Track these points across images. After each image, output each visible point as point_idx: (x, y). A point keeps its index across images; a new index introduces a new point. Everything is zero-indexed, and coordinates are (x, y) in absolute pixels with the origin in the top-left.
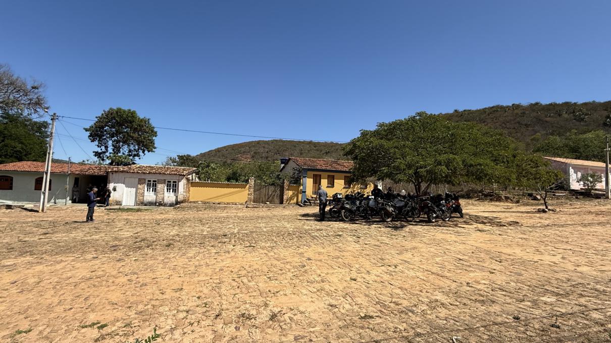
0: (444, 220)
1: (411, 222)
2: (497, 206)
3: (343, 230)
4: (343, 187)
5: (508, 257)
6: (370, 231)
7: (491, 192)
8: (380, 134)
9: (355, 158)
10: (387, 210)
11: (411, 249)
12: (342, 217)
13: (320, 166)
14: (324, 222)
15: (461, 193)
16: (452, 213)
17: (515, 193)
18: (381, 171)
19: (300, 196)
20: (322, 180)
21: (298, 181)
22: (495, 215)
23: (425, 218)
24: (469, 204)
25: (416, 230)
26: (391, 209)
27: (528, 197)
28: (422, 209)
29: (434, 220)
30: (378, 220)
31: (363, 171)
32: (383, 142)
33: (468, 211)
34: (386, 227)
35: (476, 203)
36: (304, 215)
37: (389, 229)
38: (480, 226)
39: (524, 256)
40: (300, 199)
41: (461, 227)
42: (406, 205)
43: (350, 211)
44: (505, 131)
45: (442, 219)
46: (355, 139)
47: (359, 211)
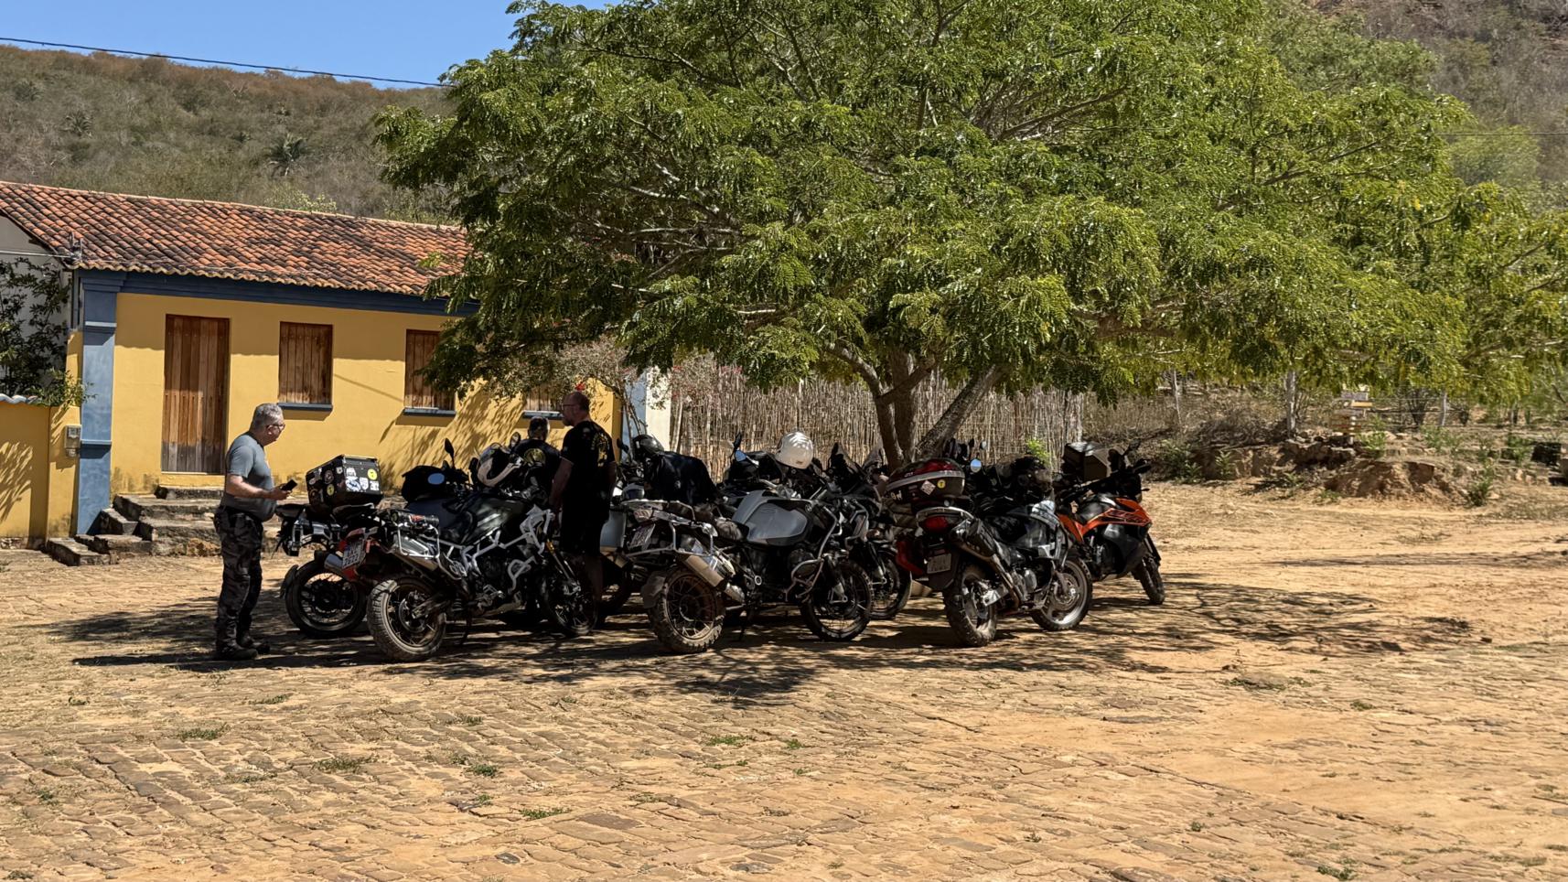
0: (1048, 627)
1: (845, 640)
2: (1363, 524)
3: (376, 723)
4: (398, 408)
5: (1390, 842)
6: (570, 722)
7: (1334, 441)
8: (651, 41)
9: (477, 207)
10: (691, 572)
11: (826, 828)
12: (378, 630)
13: (227, 251)
14: (239, 674)
15: (1166, 442)
16: (1097, 574)
17: (1466, 446)
18: (651, 298)
19: (61, 481)
20: (236, 360)
21: (37, 365)
22: (1344, 581)
23: (933, 614)
24: (1206, 514)
25: (868, 698)
26: (713, 564)
27: (1535, 466)
28: (911, 558)
29: (984, 631)
30: (627, 639)
31: (532, 300)
32: (670, 96)
33: (1191, 563)
34: (682, 687)
35: (1250, 505)
36: (86, 630)
37: (701, 700)
38: (1255, 655)
39: (1473, 828)
40: (59, 505)
41: (1143, 667)
42: (813, 535)
43: (435, 583)
44: (1434, 56)
45: (1037, 616)
46: (473, 64)
47: (501, 580)
